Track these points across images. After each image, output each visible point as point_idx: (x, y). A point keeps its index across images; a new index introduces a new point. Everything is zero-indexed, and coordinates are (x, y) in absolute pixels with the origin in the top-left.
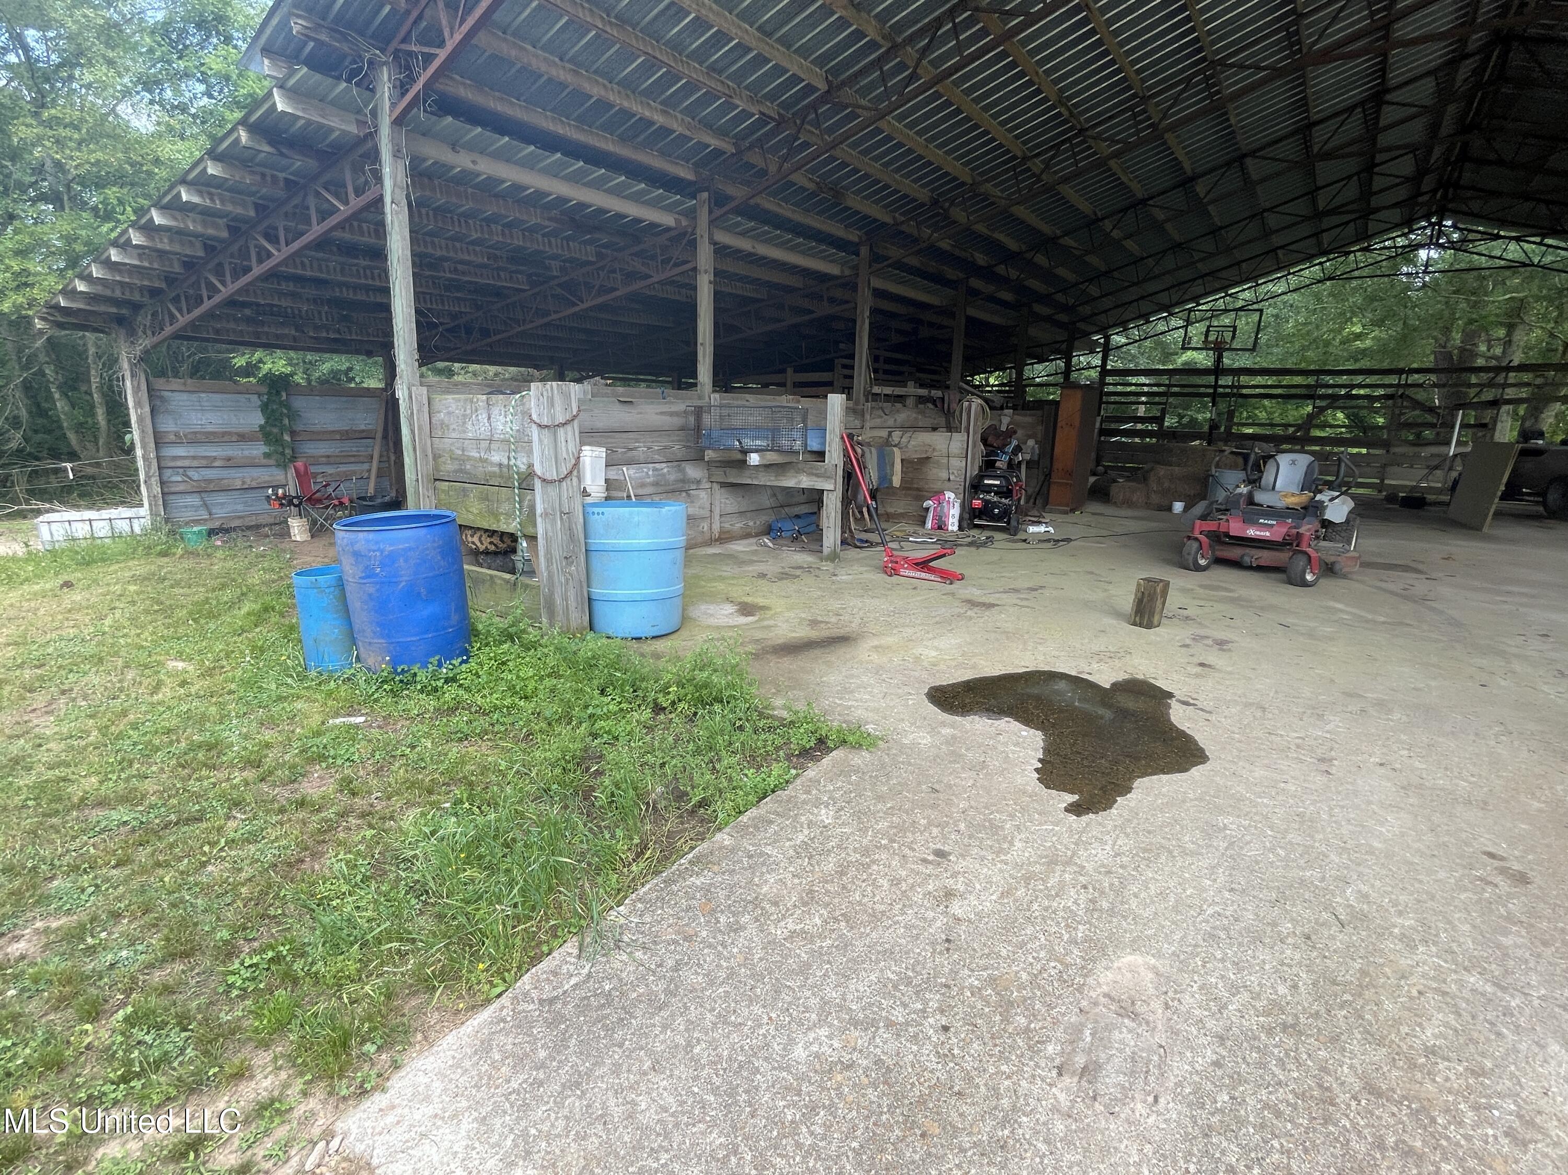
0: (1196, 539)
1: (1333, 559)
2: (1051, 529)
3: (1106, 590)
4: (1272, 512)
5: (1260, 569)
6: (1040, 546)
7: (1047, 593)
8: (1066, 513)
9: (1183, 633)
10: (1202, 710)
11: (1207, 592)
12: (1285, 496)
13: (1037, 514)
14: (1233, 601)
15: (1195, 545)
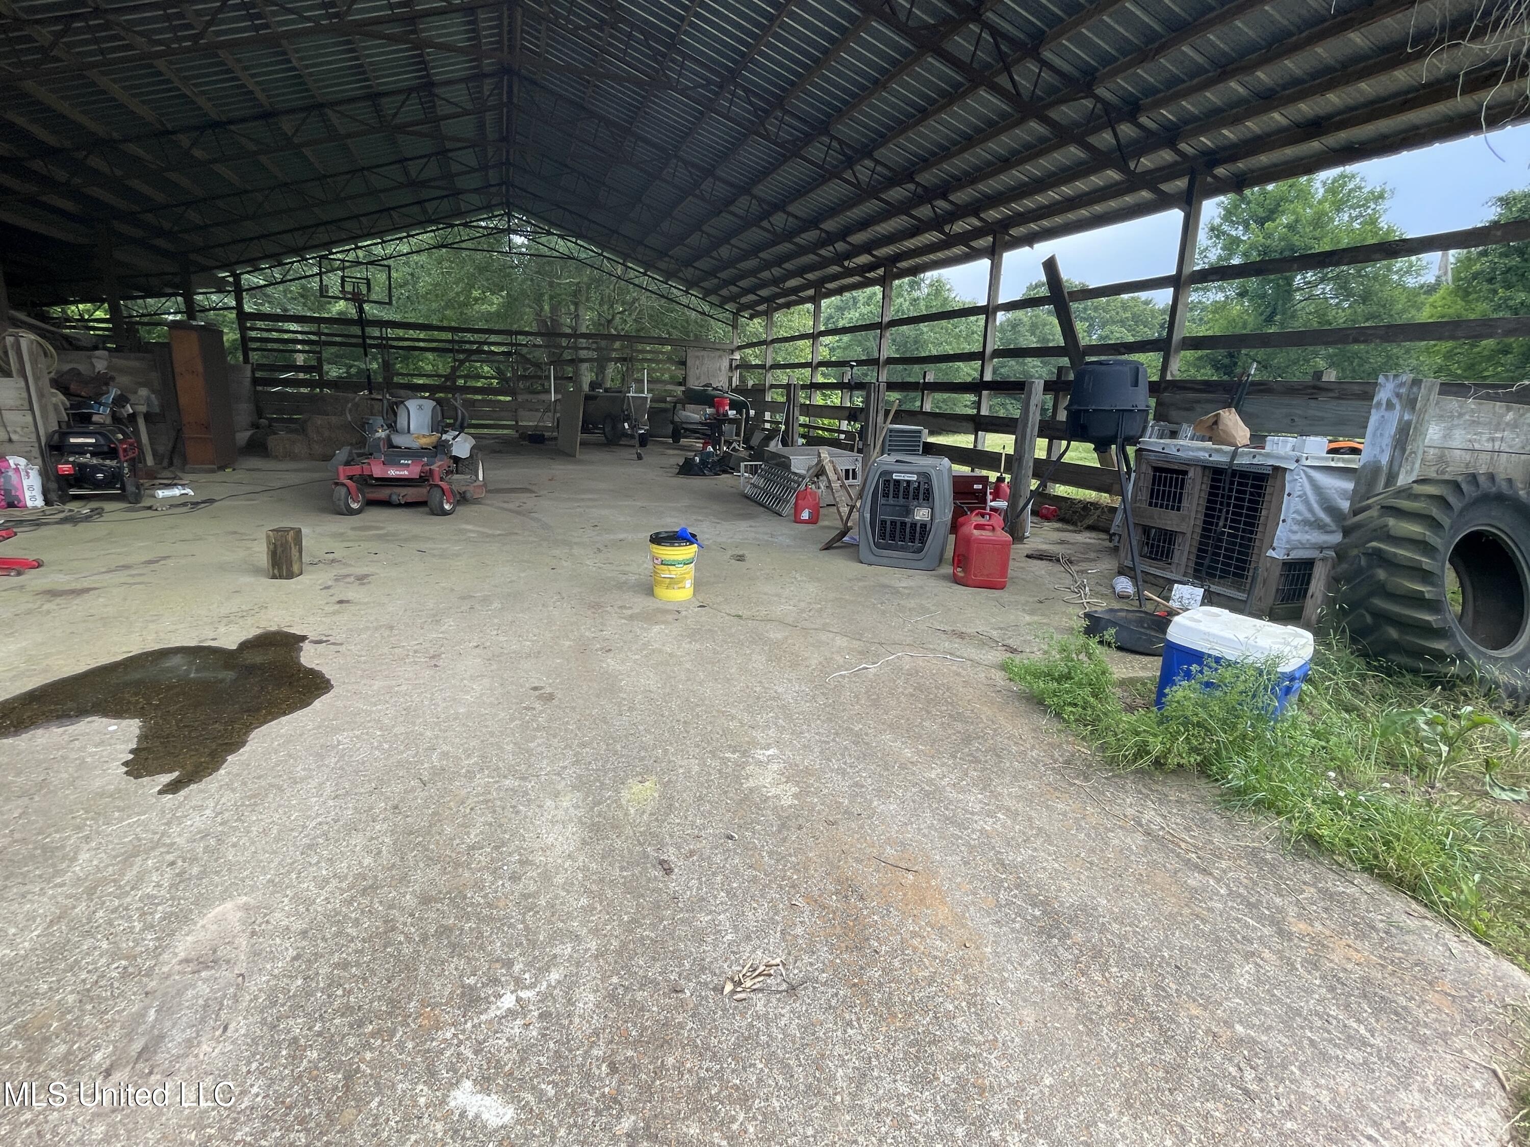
0: (343, 485)
1: (464, 489)
2: (188, 491)
3: (248, 548)
4: (410, 453)
5: (409, 505)
6: (170, 512)
7: (171, 563)
8: (212, 471)
9: (324, 576)
10: (334, 644)
11: (358, 533)
12: (418, 438)
13: (169, 475)
14: (380, 537)
15: (343, 491)
